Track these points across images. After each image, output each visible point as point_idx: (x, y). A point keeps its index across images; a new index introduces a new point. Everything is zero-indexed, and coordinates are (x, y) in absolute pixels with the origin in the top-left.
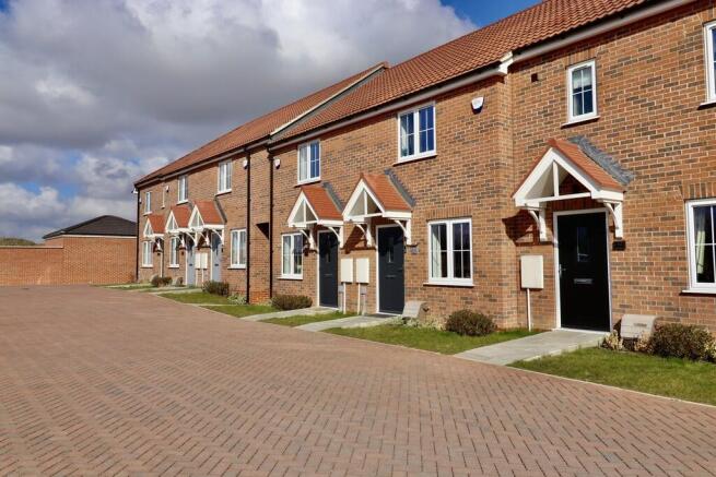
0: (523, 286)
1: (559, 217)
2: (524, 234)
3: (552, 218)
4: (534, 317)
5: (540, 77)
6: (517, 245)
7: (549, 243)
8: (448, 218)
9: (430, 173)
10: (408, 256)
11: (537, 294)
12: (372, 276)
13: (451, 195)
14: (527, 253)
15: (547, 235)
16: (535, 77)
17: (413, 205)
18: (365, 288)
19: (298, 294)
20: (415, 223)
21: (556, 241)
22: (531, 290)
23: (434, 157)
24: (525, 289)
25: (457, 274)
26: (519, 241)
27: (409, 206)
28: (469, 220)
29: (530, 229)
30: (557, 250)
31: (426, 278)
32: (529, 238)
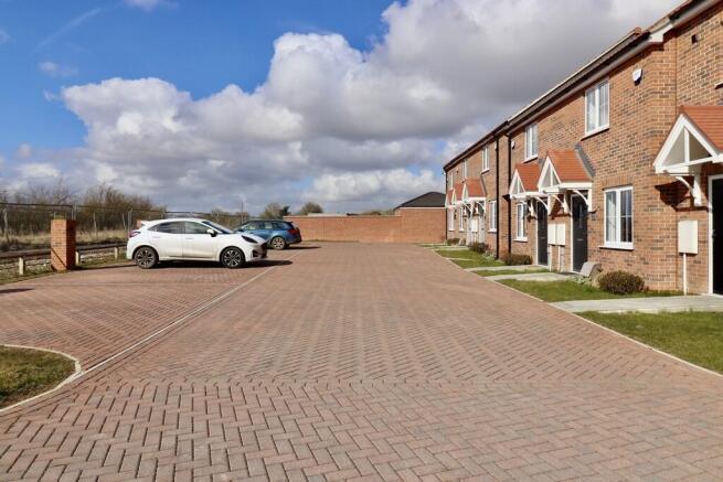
0: (680, 250)
1: (714, 181)
2: (683, 199)
3: (707, 183)
4: (690, 282)
5: (699, 37)
6: (677, 210)
7: (704, 208)
8: (617, 187)
9: (604, 145)
10: (589, 222)
11: (692, 259)
12: (568, 240)
13: (617, 166)
14: (684, 218)
15: (702, 200)
16: (694, 39)
17: (593, 175)
18: (563, 249)
19: (524, 253)
20: (595, 192)
21: (710, 206)
22: (687, 254)
23: (607, 130)
24: (682, 254)
25: (624, 239)
26: (678, 207)
27: (589, 176)
28: (631, 188)
29: (688, 195)
30: (711, 215)
31: (602, 242)
32: (686, 204)
